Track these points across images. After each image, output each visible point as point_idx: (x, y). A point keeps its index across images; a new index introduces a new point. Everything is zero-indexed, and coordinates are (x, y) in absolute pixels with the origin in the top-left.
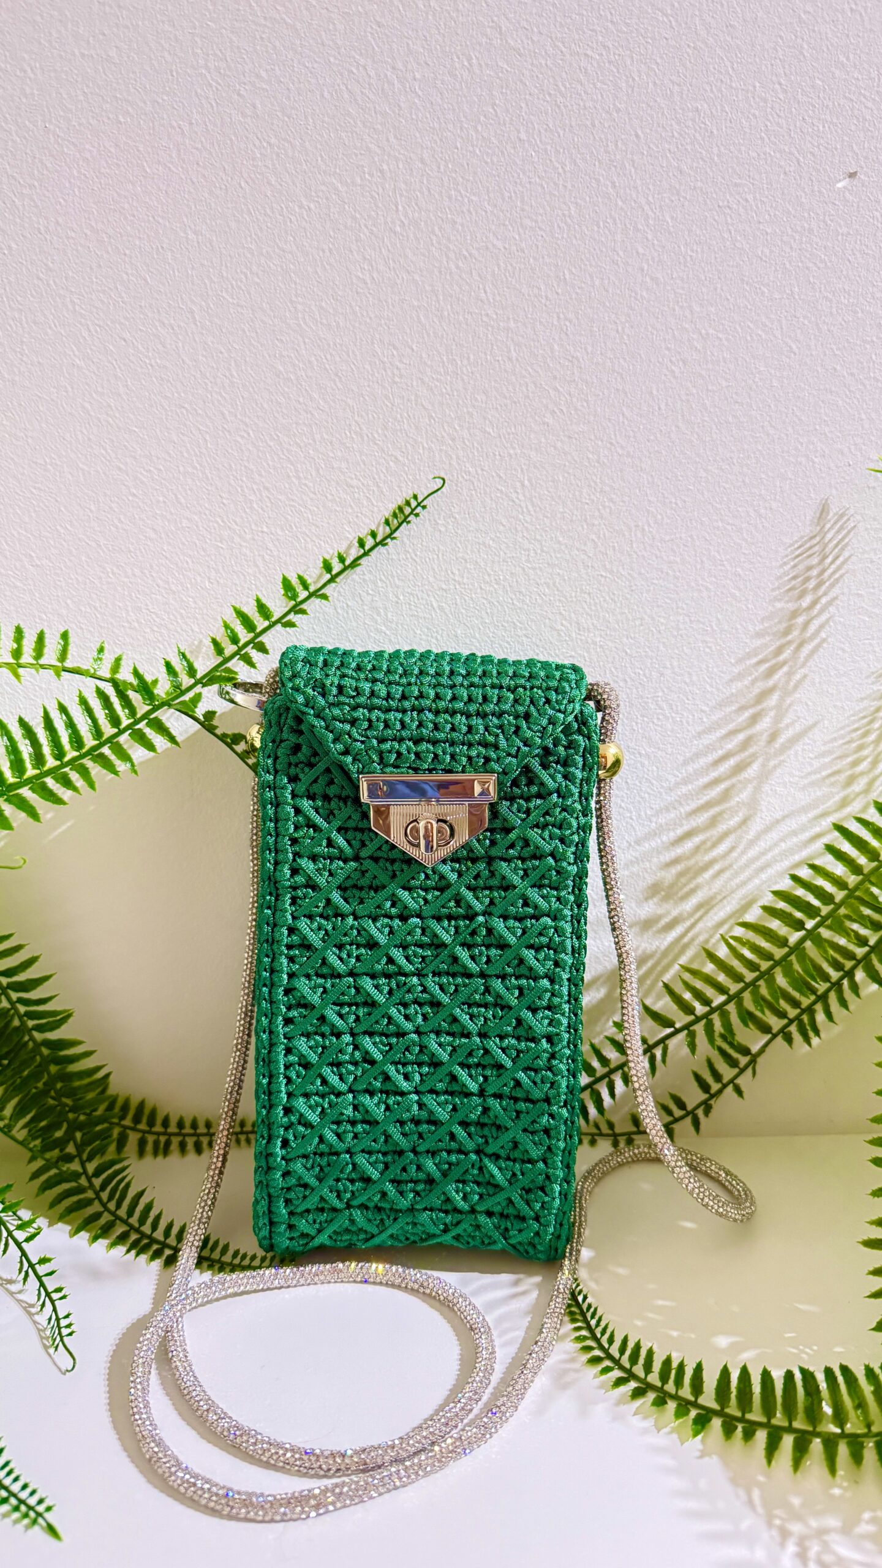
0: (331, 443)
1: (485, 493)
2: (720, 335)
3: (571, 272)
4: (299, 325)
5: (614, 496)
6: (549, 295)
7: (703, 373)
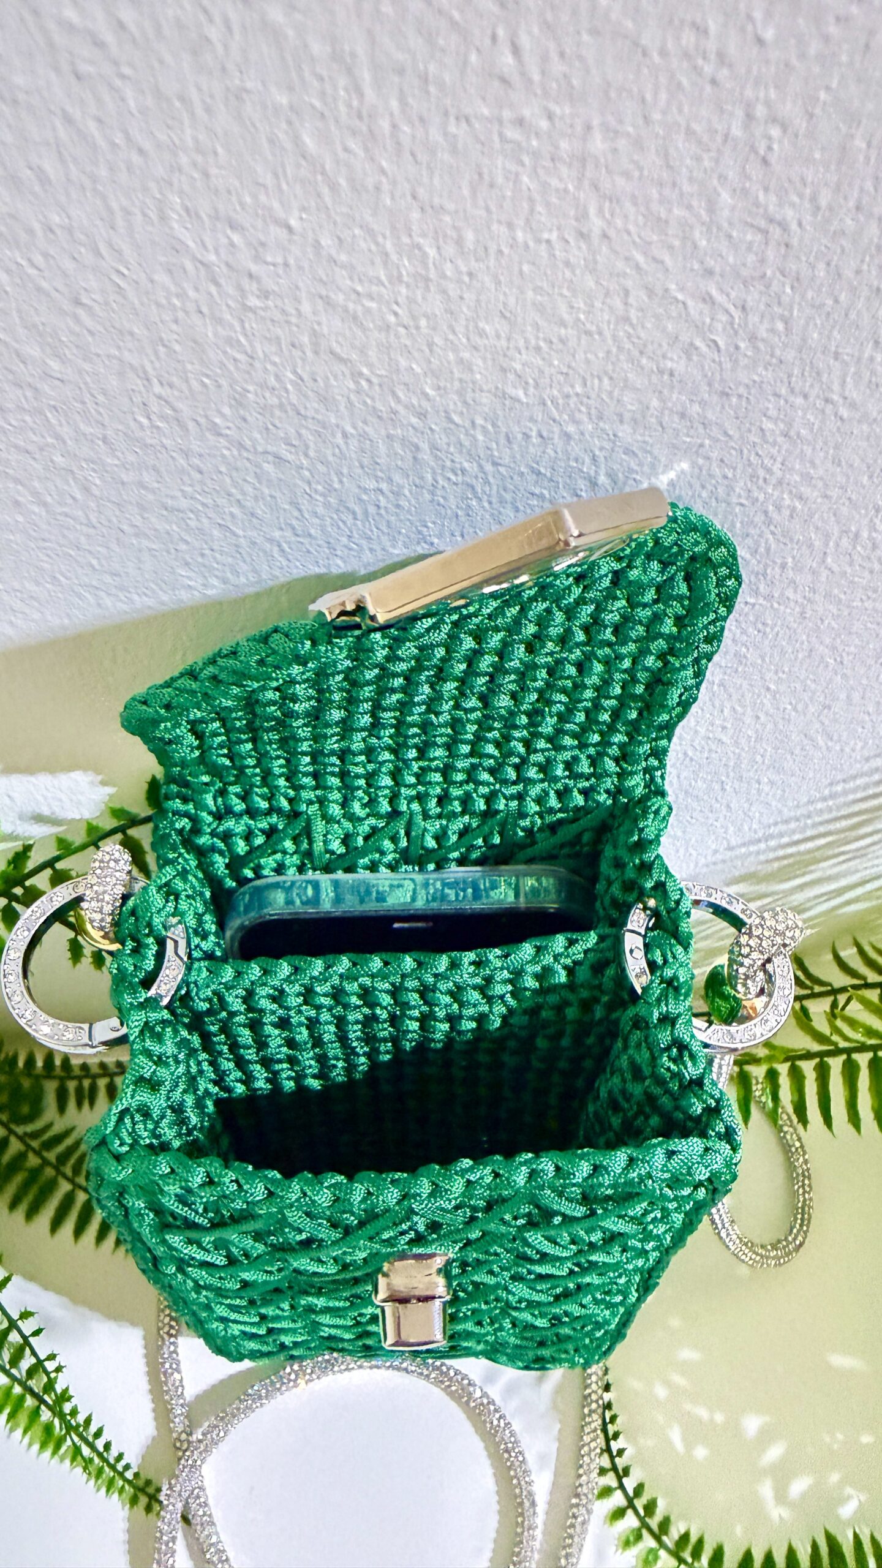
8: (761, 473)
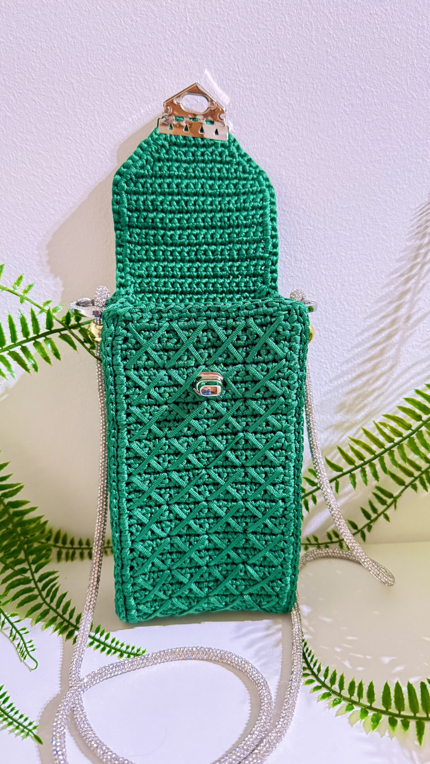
2: (372, 89)
3: (287, 55)
6: (274, 68)
7: (363, 111)
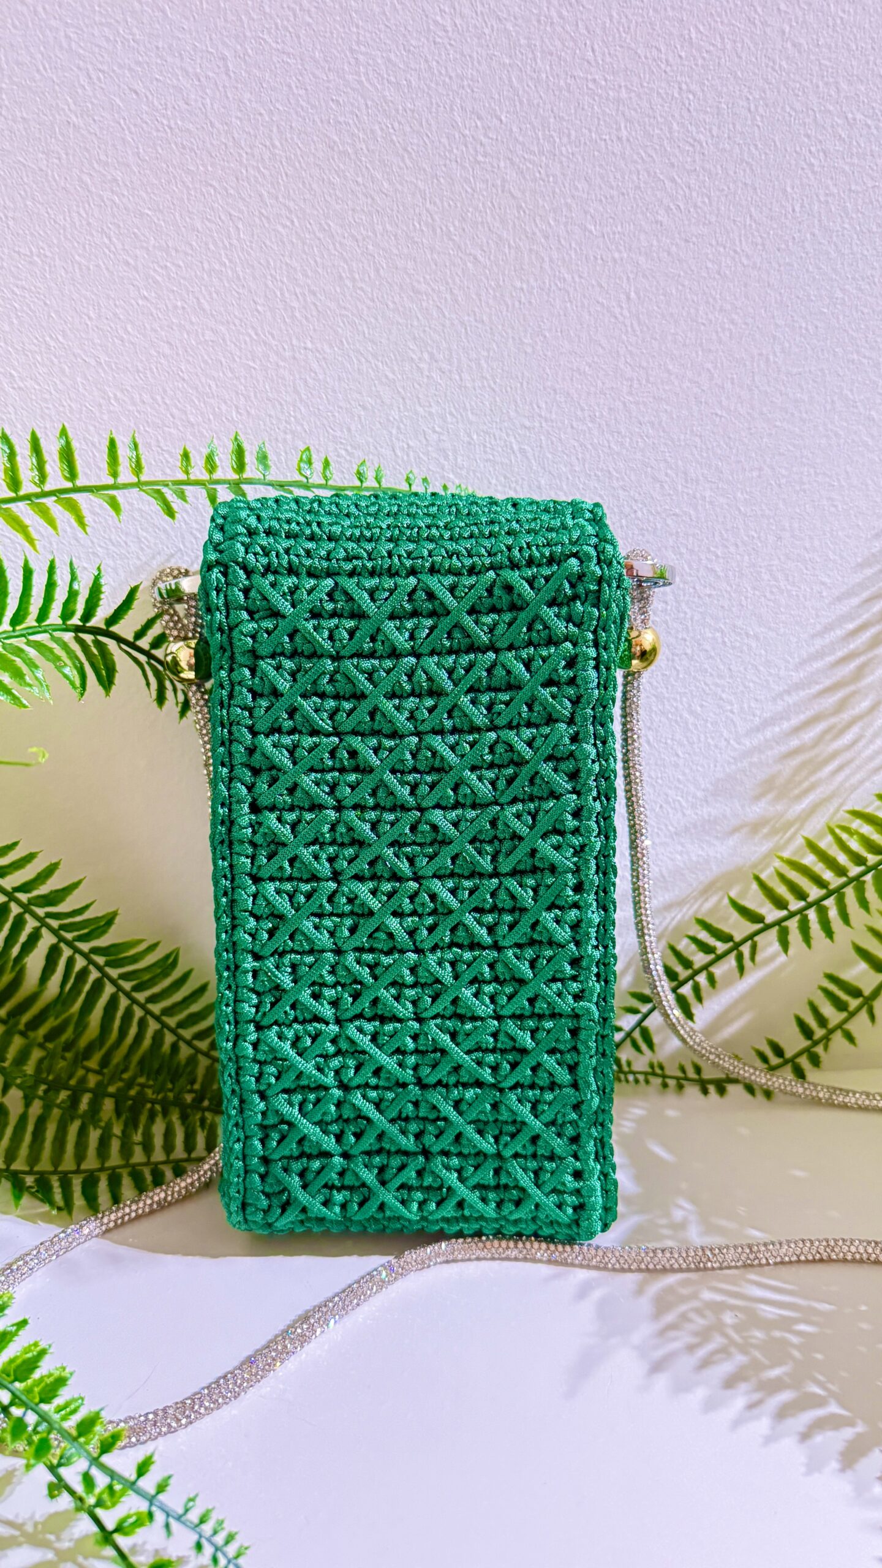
0: (395, 236)
1: (583, 306)
2: (869, 122)
3: (698, 31)
4: (360, 82)
5: (735, 317)
6: (671, 59)
7: (847, 168)
8: (711, 300)
